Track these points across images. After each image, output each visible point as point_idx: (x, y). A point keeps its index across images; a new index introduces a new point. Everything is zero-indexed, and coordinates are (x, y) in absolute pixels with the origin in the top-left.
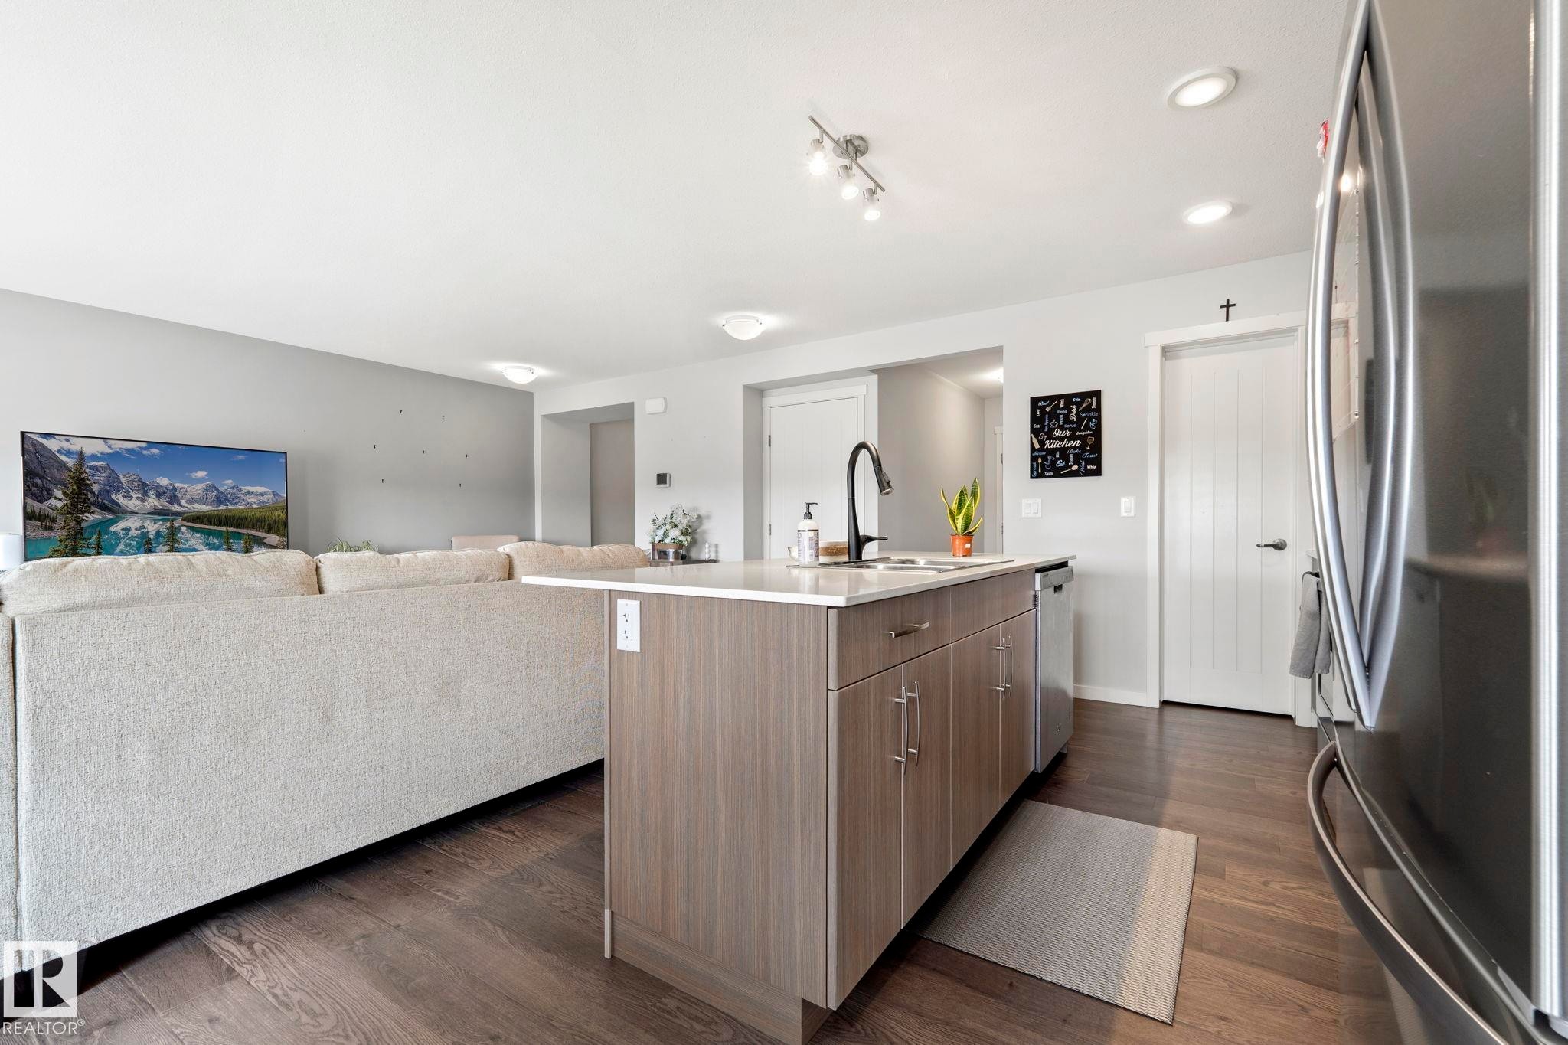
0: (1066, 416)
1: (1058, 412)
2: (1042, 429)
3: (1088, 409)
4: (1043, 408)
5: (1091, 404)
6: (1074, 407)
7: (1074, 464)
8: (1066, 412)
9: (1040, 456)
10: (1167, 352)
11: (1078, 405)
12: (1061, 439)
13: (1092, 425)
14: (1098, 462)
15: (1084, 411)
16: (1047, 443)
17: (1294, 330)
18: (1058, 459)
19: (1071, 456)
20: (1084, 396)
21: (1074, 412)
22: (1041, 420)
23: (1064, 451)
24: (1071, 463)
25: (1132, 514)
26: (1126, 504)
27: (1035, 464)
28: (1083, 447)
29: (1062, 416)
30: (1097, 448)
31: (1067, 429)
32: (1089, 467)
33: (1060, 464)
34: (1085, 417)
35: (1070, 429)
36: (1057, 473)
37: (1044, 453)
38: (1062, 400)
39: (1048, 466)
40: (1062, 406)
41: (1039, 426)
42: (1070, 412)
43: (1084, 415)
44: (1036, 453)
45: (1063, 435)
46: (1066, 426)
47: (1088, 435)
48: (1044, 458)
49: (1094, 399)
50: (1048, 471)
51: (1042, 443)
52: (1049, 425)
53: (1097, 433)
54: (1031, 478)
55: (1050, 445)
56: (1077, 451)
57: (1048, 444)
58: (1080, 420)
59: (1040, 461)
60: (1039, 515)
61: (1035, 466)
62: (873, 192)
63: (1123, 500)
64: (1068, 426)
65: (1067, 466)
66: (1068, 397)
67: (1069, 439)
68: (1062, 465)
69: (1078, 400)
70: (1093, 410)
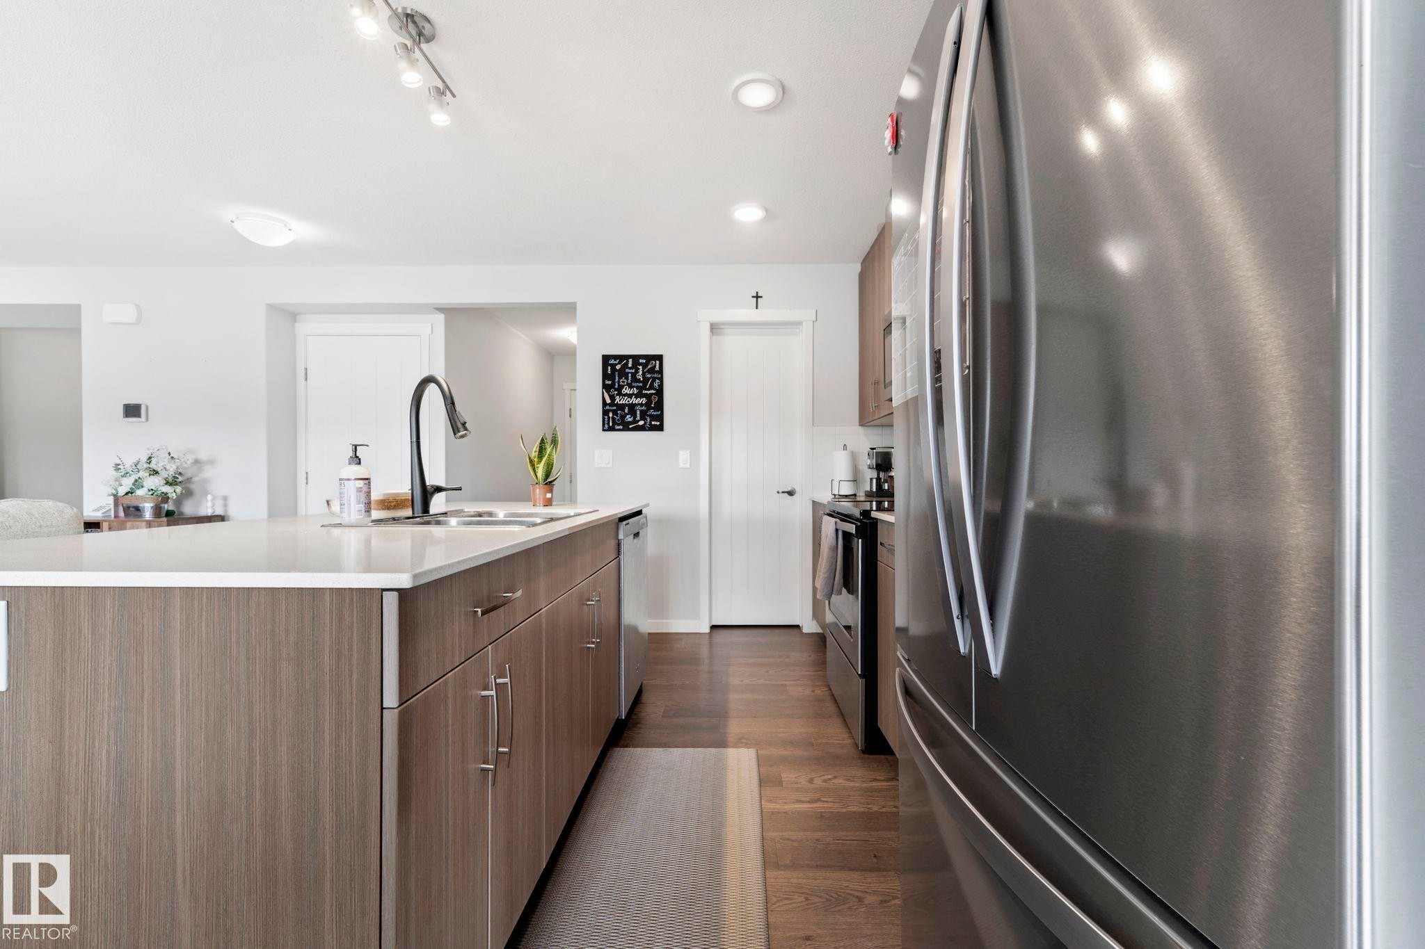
0: (634, 375)
1: (627, 370)
2: (612, 386)
3: (652, 370)
4: (613, 366)
5: (655, 366)
6: (641, 367)
7: (641, 419)
8: (633, 371)
9: (611, 410)
10: (715, 328)
11: (644, 366)
12: (630, 396)
13: (656, 385)
14: (660, 418)
15: (649, 372)
17: (800, 323)
18: (627, 414)
19: (638, 412)
20: (650, 358)
21: (641, 373)
22: (612, 377)
23: (632, 407)
24: (638, 418)
25: (688, 466)
26: (684, 456)
27: (606, 417)
28: (648, 404)
29: (630, 375)
30: (660, 406)
31: (633, 387)
32: (653, 423)
33: (629, 418)
34: (650, 378)
35: (637, 387)
36: (626, 427)
37: (615, 408)
38: (630, 360)
39: (618, 420)
40: (630, 365)
41: (610, 382)
42: (637, 371)
43: (649, 376)
44: (608, 407)
45: (631, 392)
46: (633, 384)
47: (652, 394)
48: (615, 413)
49: (658, 362)
50: (619, 425)
51: (612, 398)
52: (619, 382)
53: (660, 392)
54: (604, 430)
55: (620, 401)
56: (643, 408)
57: (618, 400)
58: (646, 380)
59: (611, 415)
60: (610, 465)
61: (606, 420)
63: (681, 453)
64: (636, 384)
65: (635, 421)
66: (636, 358)
67: (637, 396)
68: (630, 420)
69: (644, 361)
70: (657, 372)
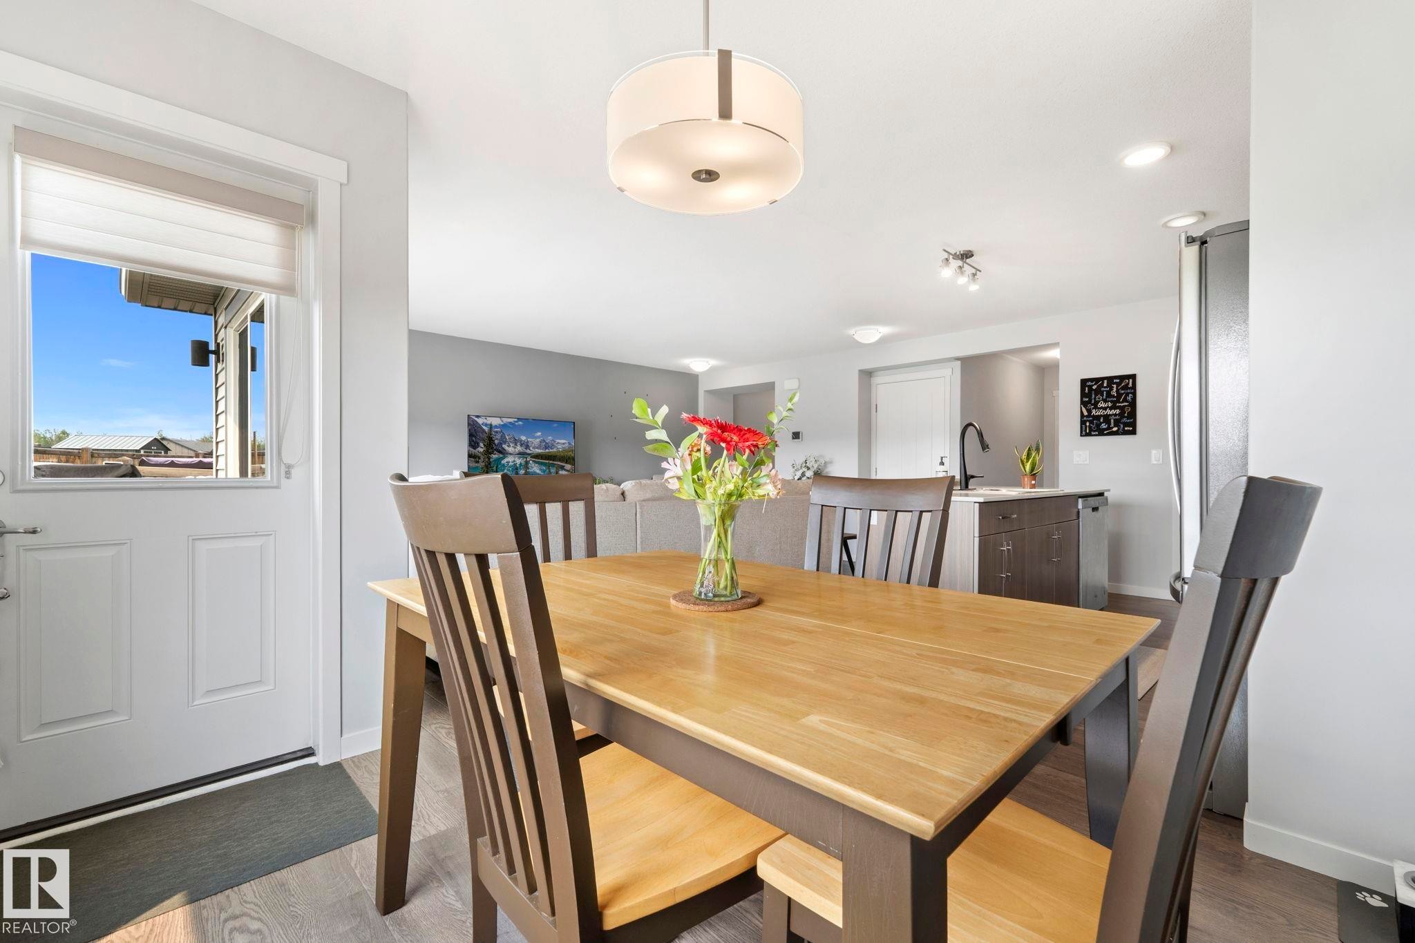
0: (1109, 392)
1: (1102, 389)
2: (1089, 402)
3: (1126, 387)
4: (1090, 387)
5: (1128, 383)
6: (1115, 386)
7: (1115, 426)
8: (1108, 389)
9: (1088, 421)
11: (1118, 384)
12: (1105, 409)
13: (1129, 398)
14: (1134, 425)
15: (1122, 388)
16: (1094, 412)
18: (1102, 423)
19: (1112, 421)
20: (1122, 378)
21: (1115, 389)
22: (1089, 395)
23: (1107, 417)
24: (1112, 425)
25: (1161, 462)
26: (1155, 455)
27: (1084, 426)
28: (1121, 415)
29: (1105, 392)
30: (1133, 414)
31: (1109, 401)
32: (1126, 429)
33: (1104, 426)
34: (1123, 394)
35: (1111, 402)
36: (1101, 433)
37: (1091, 419)
38: (1106, 381)
39: (1094, 428)
40: (1105, 385)
41: (1087, 399)
42: (1111, 389)
43: (1123, 392)
44: (1085, 418)
45: (1106, 406)
46: (1108, 399)
47: (1126, 406)
48: (1091, 422)
49: (1131, 381)
50: (1095, 431)
51: (1089, 411)
52: (1095, 398)
53: (1133, 404)
54: (1081, 436)
55: (1096, 413)
56: (1117, 417)
58: (1119, 396)
59: (1088, 424)
60: (1087, 462)
61: (1084, 428)
62: (974, 275)
63: (1154, 452)
64: (1110, 399)
65: (1109, 428)
66: (1110, 379)
67: (1111, 409)
68: (1104, 427)
69: (1118, 381)
70: (1130, 388)
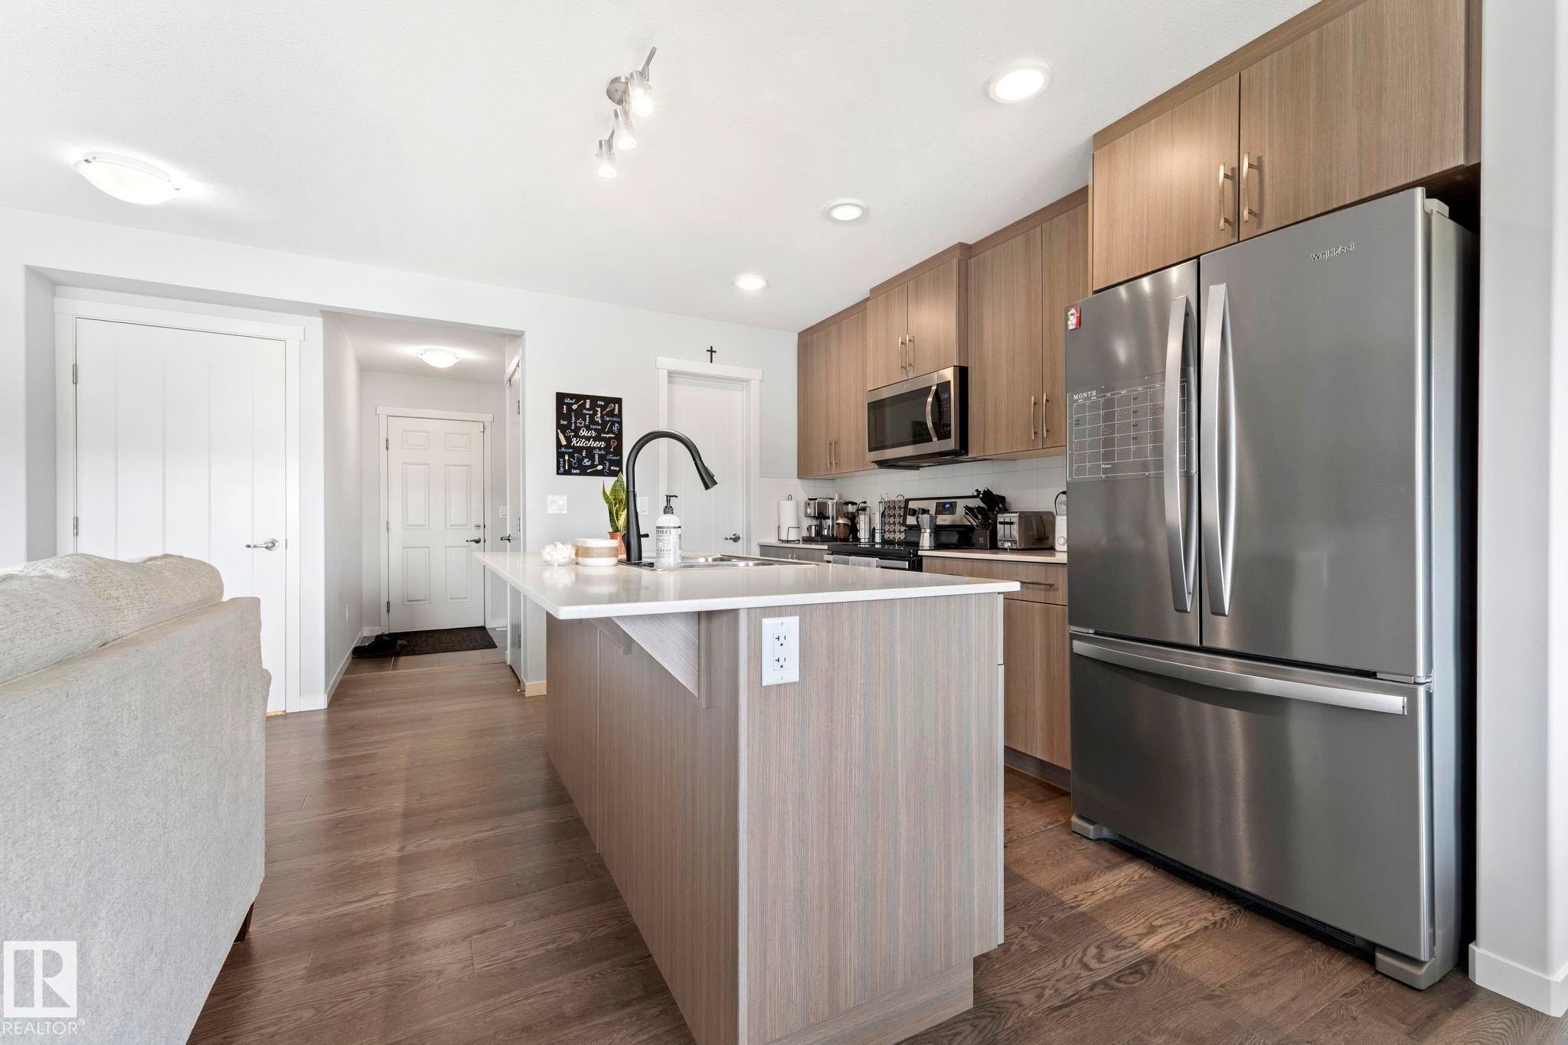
0: (592, 417)
1: (584, 411)
2: (569, 426)
3: (611, 413)
4: (569, 405)
5: (614, 409)
6: (599, 409)
7: (599, 464)
8: (591, 413)
9: (567, 453)
10: (671, 374)
11: (603, 408)
12: (588, 439)
13: (615, 429)
14: (620, 464)
15: (608, 414)
16: (574, 441)
17: (748, 381)
18: (584, 458)
19: (597, 456)
20: (609, 400)
21: (599, 414)
22: (568, 417)
23: (590, 450)
24: (597, 462)
27: (561, 460)
28: (607, 448)
29: (587, 416)
30: (619, 451)
31: (592, 429)
32: (612, 468)
33: (587, 462)
34: (609, 421)
35: (595, 430)
36: (584, 472)
37: (571, 450)
38: (588, 401)
39: (575, 464)
40: (588, 406)
41: (566, 423)
42: (595, 413)
43: (608, 419)
44: (563, 450)
45: (589, 435)
46: (592, 427)
47: (611, 438)
48: (571, 455)
49: (617, 405)
50: (575, 469)
51: (568, 439)
52: (574, 423)
53: (619, 437)
54: (558, 473)
55: (577, 443)
56: (602, 452)
58: (604, 423)
59: (567, 458)
60: (565, 512)
61: (562, 463)
64: (594, 427)
65: (593, 466)
66: (594, 399)
67: (595, 439)
68: (587, 464)
69: (603, 403)
70: (616, 415)
